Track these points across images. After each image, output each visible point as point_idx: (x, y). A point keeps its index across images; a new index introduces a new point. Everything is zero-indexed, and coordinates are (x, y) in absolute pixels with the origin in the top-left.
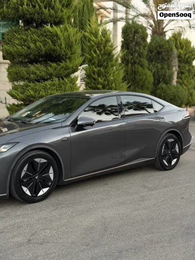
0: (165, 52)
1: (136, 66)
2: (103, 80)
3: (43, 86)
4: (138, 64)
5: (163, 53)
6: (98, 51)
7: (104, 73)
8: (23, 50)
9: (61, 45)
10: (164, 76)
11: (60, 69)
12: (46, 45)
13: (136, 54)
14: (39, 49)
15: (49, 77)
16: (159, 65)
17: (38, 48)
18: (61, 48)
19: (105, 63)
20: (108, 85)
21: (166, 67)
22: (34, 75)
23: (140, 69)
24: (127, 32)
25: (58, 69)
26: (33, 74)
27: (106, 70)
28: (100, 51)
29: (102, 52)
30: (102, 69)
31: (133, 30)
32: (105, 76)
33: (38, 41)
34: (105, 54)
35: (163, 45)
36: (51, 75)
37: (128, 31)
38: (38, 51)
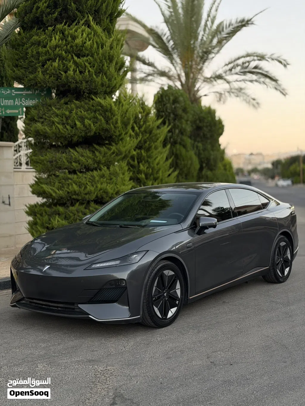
0: (207, 127)
1: (178, 146)
2: (146, 168)
3: (89, 179)
4: (180, 144)
5: (205, 128)
6: (136, 128)
7: (146, 158)
8: (65, 130)
9: (117, 123)
10: (208, 160)
11: (110, 155)
12: (97, 123)
13: (177, 131)
14: (88, 128)
15: (96, 165)
16: (200, 145)
17: (86, 127)
18: (115, 127)
19: (147, 145)
20: (152, 174)
21: (209, 147)
22: (77, 164)
23: (183, 151)
24: (163, 101)
25: (108, 154)
26: (75, 162)
27: (148, 154)
28: (140, 128)
29: (143, 129)
30: (143, 151)
31: (172, 98)
32: (147, 161)
33: (87, 118)
34: (145, 131)
35: (204, 118)
36: (99, 163)
37: (164, 99)
38: (85, 131)
